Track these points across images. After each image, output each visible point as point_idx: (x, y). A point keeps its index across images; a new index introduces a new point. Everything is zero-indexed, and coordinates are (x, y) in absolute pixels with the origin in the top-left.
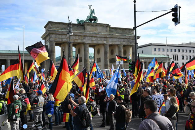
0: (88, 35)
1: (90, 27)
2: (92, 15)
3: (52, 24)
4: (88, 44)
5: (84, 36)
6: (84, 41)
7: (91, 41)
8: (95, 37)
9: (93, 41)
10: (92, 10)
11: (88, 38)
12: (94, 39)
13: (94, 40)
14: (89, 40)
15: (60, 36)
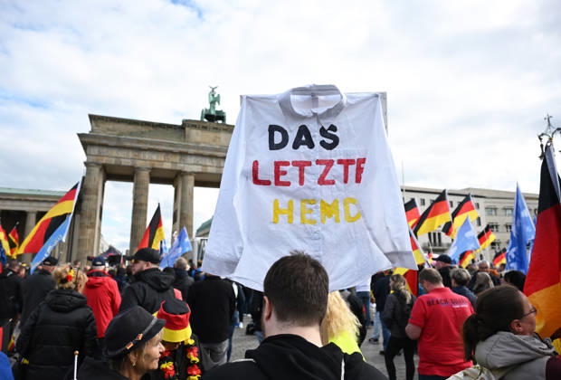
0: (191, 151)
1: (199, 132)
2: (214, 108)
3: (99, 121)
4: (191, 173)
5: (182, 154)
6: (180, 167)
7: (200, 167)
8: (211, 157)
9: (206, 166)
10: (216, 96)
11: (191, 160)
12: (208, 162)
13: (208, 164)
14: (194, 164)
15: (114, 153)
